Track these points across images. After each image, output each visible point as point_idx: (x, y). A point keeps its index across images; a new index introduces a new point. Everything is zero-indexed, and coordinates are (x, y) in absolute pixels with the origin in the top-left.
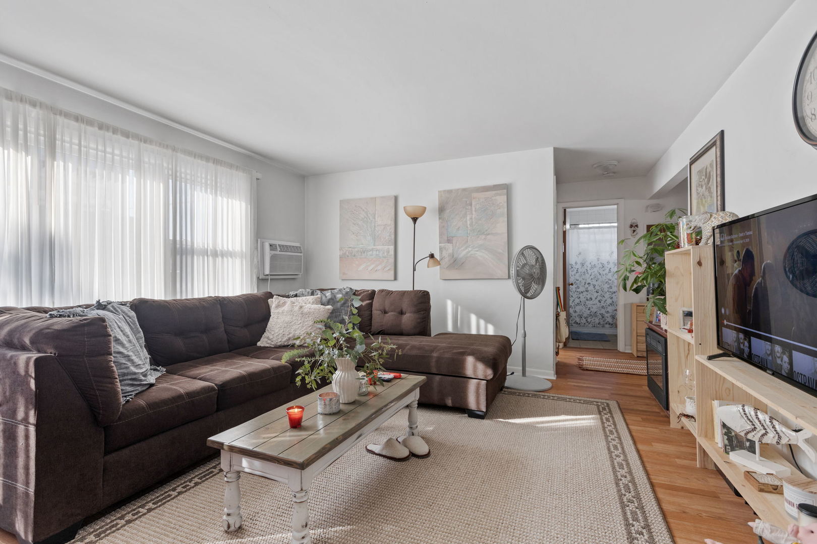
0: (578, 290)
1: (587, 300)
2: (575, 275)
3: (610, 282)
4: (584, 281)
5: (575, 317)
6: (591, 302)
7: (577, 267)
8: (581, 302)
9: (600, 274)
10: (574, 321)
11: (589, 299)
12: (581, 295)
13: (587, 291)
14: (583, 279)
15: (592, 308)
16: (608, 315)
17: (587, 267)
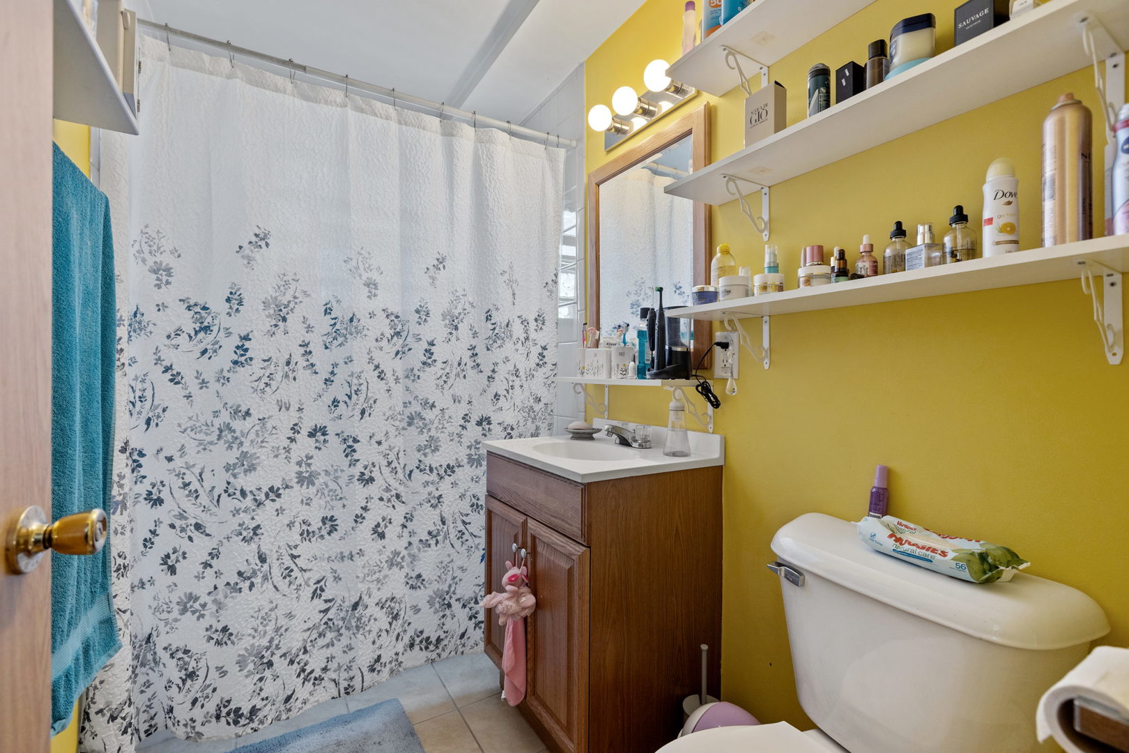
0: (244, 481)
1: (306, 535)
2: (223, 379)
3: (429, 415)
4: (284, 421)
5: (223, 672)
6: (331, 545)
7: (239, 325)
8: (263, 559)
9: (381, 377)
10: (211, 707)
11: (316, 524)
12: (266, 516)
13: (306, 479)
14: (283, 406)
15: (337, 579)
16: (422, 596)
17: (309, 329)
